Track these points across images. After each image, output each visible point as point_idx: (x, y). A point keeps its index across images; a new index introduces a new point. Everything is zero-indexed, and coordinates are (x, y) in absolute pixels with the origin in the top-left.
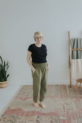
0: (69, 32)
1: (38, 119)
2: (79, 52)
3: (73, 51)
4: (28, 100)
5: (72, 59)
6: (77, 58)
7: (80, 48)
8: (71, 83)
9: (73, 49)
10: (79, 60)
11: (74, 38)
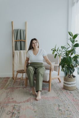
0: (12, 22)
6: (21, 49)
7: (24, 40)
9: (16, 40)
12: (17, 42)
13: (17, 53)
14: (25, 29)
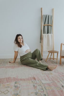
0: (41, 8)
1: (16, 85)
3: (44, 26)
9: (44, 24)
10: (49, 34)
11: (46, 14)
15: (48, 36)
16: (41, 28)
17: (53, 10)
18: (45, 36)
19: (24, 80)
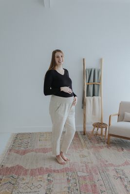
0: (84, 59)
1: (49, 178)
2: (96, 87)
3: (88, 86)
4: (29, 153)
5: (87, 96)
6: (94, 95)
7: (98, 82)
8: (84, 128)
9: (88, 82)
10: (95, 97)
11: (91, 68)
12: (90, 86)
13: (90, 100)
14: (100, 68)
15: (94, 100)
16: (84, 88)
17: (101, 60)
18: (89, 100)
19: (58, 171)
